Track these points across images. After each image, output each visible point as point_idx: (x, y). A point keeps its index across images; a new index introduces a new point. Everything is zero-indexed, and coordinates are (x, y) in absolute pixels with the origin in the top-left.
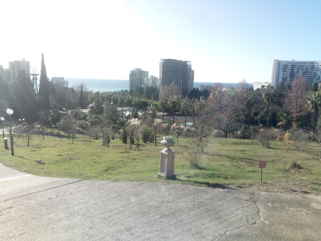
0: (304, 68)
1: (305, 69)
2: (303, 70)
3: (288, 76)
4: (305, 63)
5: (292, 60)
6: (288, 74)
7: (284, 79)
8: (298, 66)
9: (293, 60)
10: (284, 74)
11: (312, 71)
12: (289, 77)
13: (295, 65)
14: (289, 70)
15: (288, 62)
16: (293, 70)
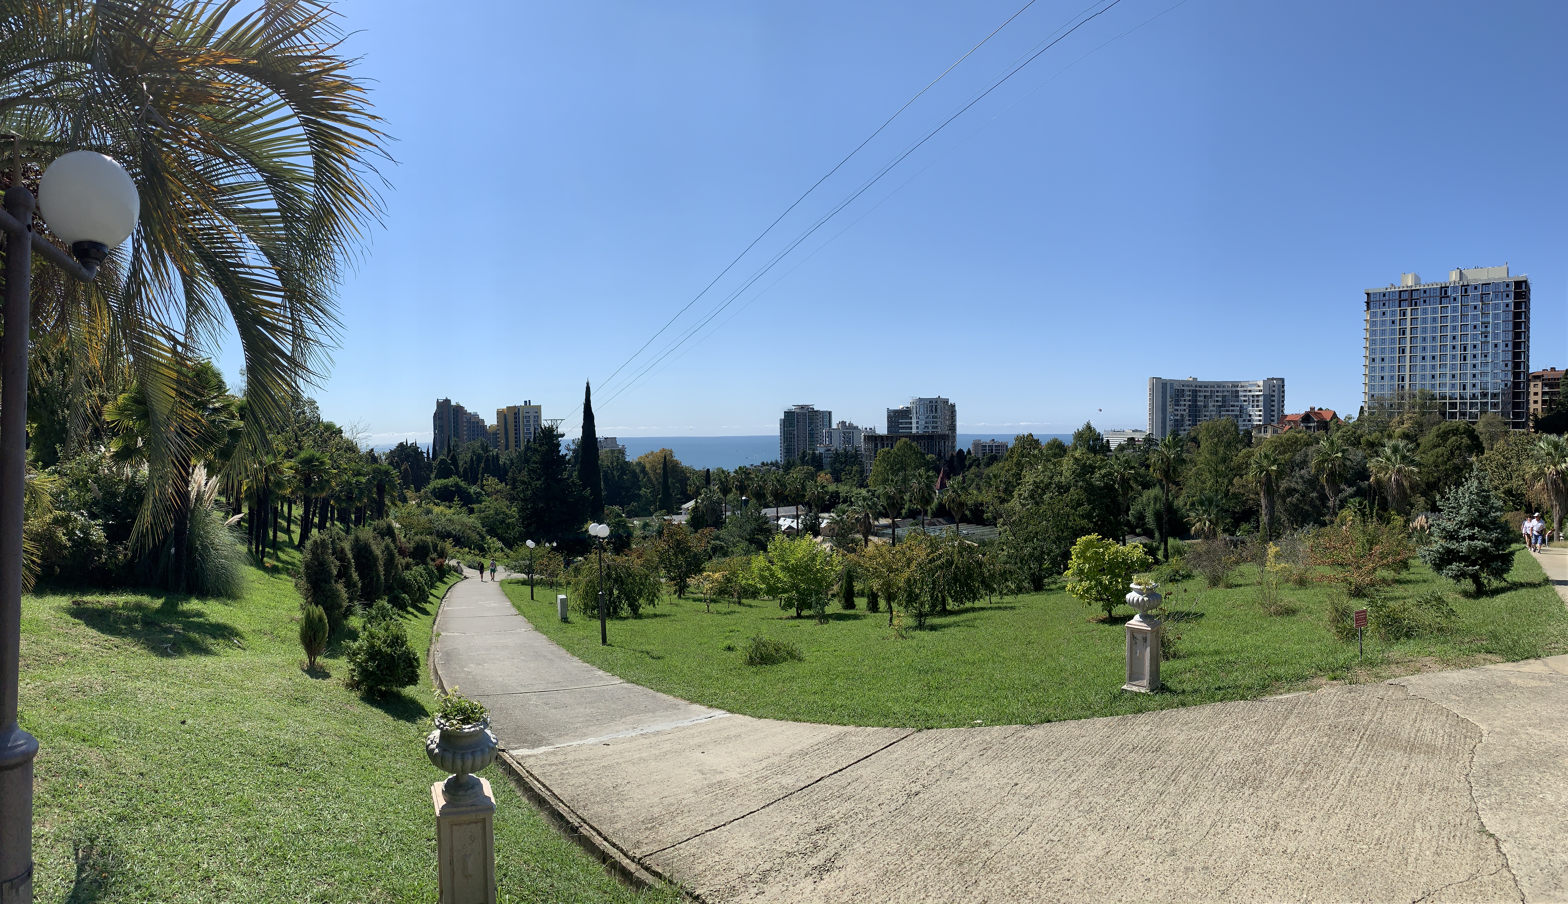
0: (1217, 396)
1: (1220, 399)
2: (1217, 401)
3: (1186, 413)
4: (1219, 385)
5: (1191, 379)
6: (1185, 410)
7: (1178, 424)
8: (1205, 391)
9: (1195, 379)
10: (1177, 410)
11: (1236, 404)
12: (1187, 418)
13: (1200, 391)
14: (1186, 402)
15: (1184, 383)
16: (1196, 401)
